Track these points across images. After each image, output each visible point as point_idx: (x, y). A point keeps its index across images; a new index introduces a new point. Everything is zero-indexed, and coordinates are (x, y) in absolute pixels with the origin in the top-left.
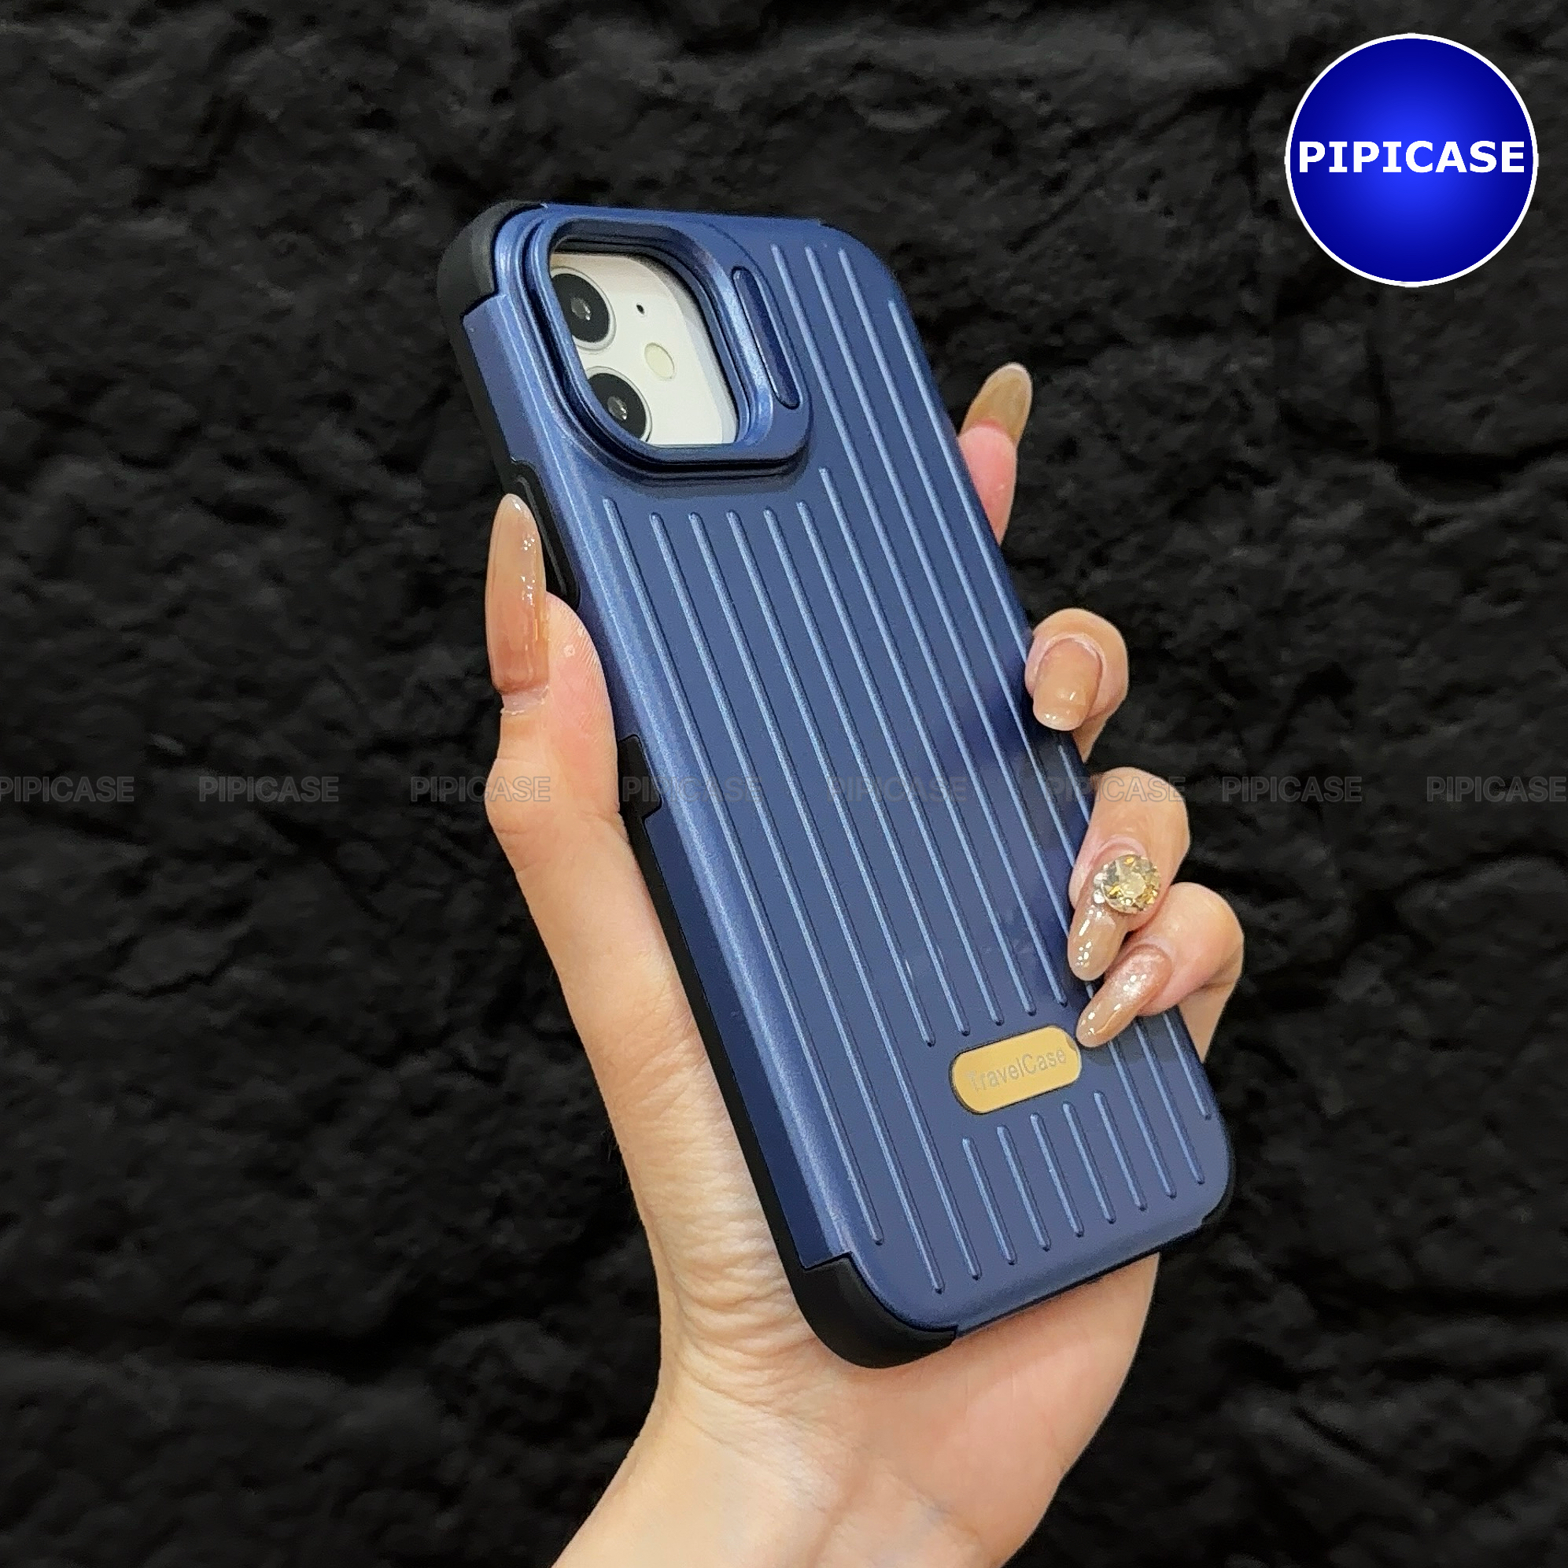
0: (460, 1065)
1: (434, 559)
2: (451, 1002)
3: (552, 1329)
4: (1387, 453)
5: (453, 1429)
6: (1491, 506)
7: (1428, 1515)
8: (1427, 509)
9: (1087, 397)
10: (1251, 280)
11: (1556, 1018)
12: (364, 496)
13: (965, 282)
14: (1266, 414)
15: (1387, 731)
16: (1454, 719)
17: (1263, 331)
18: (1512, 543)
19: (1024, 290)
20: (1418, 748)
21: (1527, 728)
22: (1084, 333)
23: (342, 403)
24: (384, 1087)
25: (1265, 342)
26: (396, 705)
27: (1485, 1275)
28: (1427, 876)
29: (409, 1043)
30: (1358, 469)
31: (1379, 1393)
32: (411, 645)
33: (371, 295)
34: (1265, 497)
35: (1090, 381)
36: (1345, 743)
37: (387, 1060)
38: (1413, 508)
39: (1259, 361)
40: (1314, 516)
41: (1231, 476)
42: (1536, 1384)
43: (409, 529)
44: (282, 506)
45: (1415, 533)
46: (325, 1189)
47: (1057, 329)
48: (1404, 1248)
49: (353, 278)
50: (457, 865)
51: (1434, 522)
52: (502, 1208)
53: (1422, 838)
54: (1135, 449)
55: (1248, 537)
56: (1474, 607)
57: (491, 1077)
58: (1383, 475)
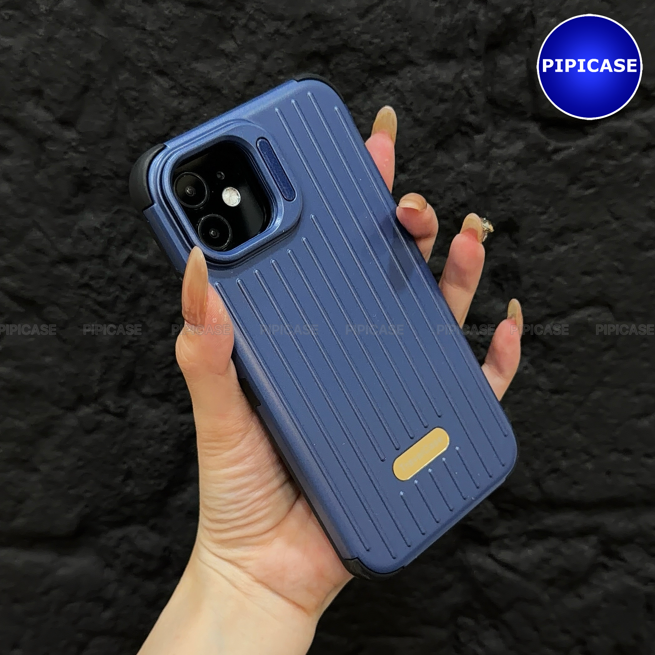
0: (106, 410)
1: (85, 169)
2: (101, 381)
3: (153, 528)
4: (536, 118)
5: (110, 574)
6: (583, 142)
7: (546, 597)
8: (553, 145)
9: (397, 90)
10: (474, 33)
11: (607, 379)
12: (50, 138)
13: (338, 33)
14: (480, 99)
15: (534, 249)
16: (564, 244)
17: (479, 58)
18: (593, 160)
19: (366, 37)
20: (548, 257)
21: (597, 247)
22: (396, 58)
23: (38, 93)
24: (71, 420)
25: (480, 64)
26: (69, 240)
27: (573, 493)
28: (551, 316)
29: (81, 400)
30: (523, 125)
31: (525, 545)
32: (76, 211)
33: (50, 40)
34: (479, 139)
35: (398, 83)
36: (514, 255)
37: (72, 409)
38: (547, 144)
39: (477, 73)
40: (503, 147)
41: (463, 129)
42: (593, 539)
43: (72, 154)
44: (10, 144)
45: (548, 156)
46: (44, 468)
47: (382, 57)
48: (537, 482)
49: (41, 31)
50: (102, 317)
51: (556, 151)
52: (129, 475)
53: (549, 298)
54: (419, 115)
55: (471, 158)
56: (574, 191)
57: (121, 416)
58: (534, 128)
